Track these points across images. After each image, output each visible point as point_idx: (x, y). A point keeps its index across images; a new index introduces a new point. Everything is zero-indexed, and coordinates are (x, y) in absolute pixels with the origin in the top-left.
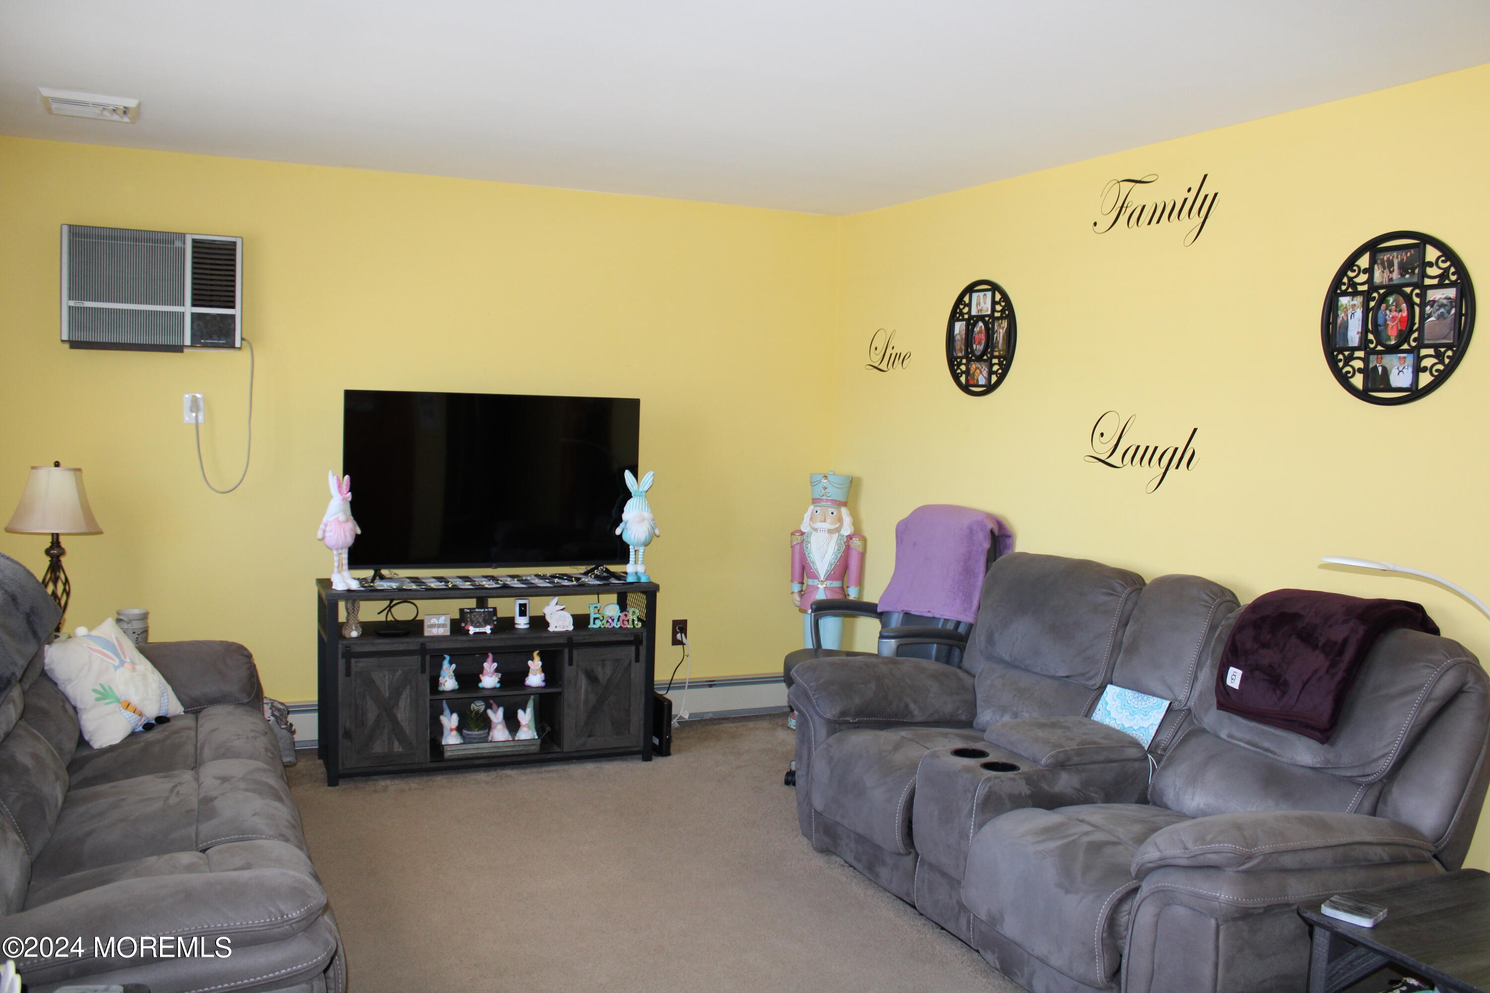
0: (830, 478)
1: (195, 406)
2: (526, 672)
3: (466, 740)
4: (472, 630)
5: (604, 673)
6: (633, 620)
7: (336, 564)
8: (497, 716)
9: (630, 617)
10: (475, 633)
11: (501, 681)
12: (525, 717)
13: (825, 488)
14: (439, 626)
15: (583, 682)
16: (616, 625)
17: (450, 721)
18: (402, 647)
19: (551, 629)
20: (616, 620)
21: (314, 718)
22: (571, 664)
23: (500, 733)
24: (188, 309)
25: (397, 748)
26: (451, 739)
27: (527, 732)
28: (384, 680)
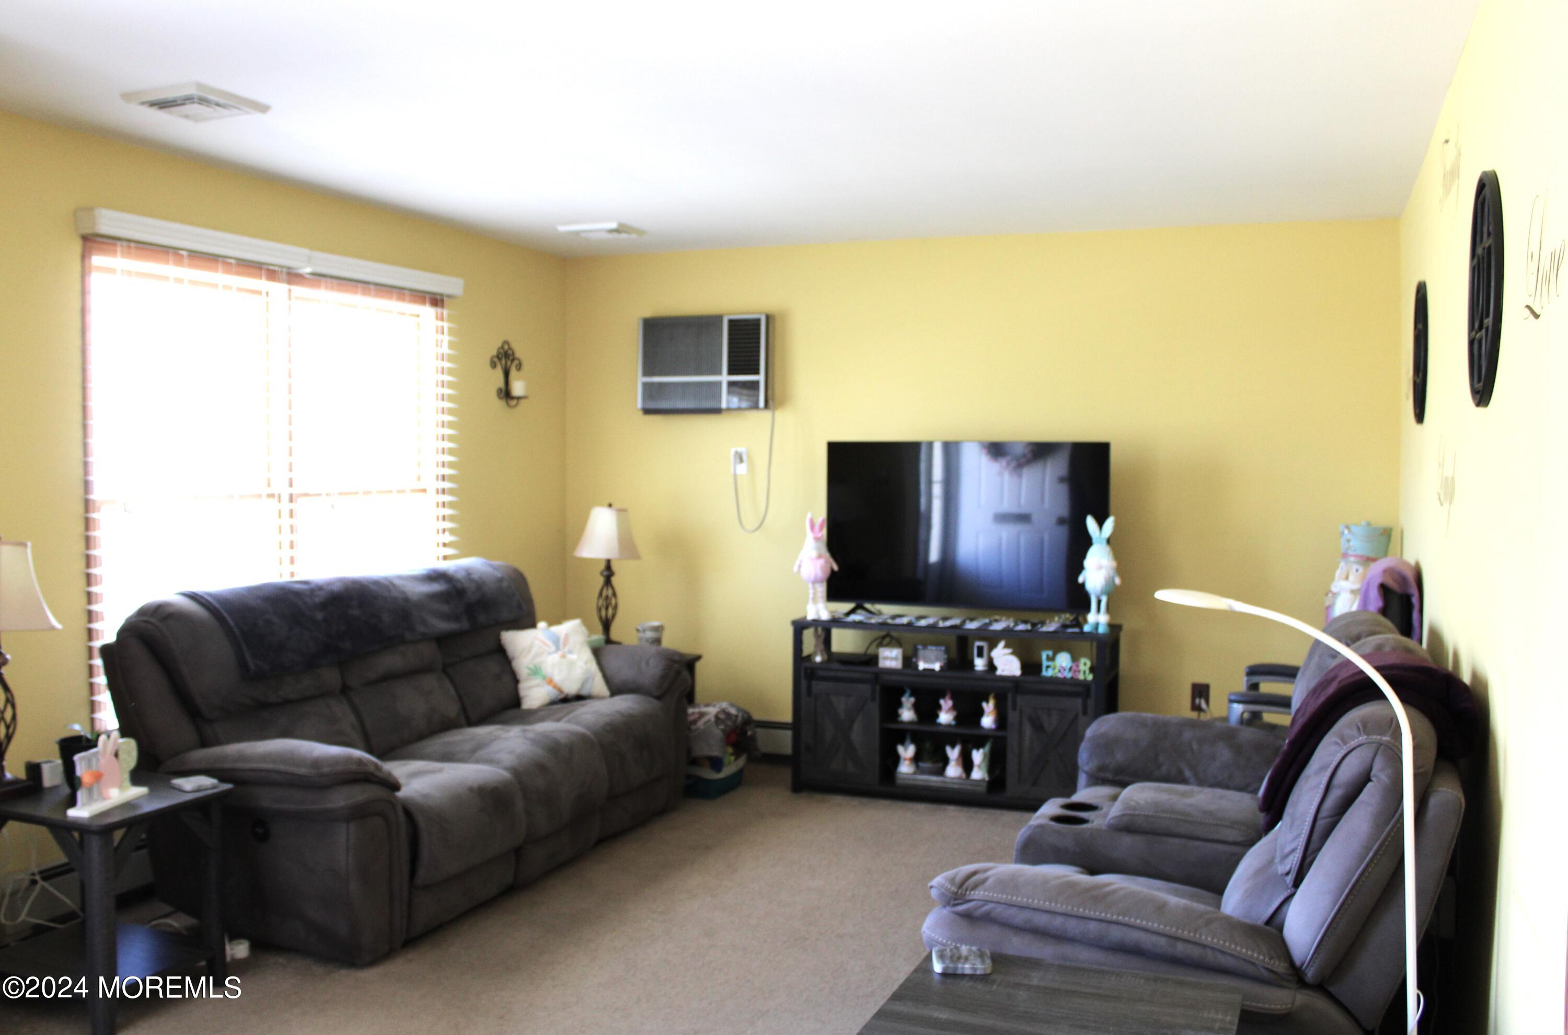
0: (1353, 529)
1: (740, 458)
2: (981, 713)
3: (919, 770)
4: (922, 666)
5: (1051, 722)
6: (1084, 672)
7: (811, 596)
8: (953, 753)
9: (1082, 668)
10: (925, 670)
11: (957, 718)
12: (978, 756)
13: (1348, 541)
14: (892, 659)
15: (1028, 730)
16: (1069, 675)
17: (907, 751)
18: (857, 675)
19: (999, 672)
20: (1067, 671)
21: (788, 734)
22: (1014, 708)
23: (953, 771)
24: (725, 378)
25: (851, 768)
26: (905, 769)
27: (978, 774)
28: (841, 704)
